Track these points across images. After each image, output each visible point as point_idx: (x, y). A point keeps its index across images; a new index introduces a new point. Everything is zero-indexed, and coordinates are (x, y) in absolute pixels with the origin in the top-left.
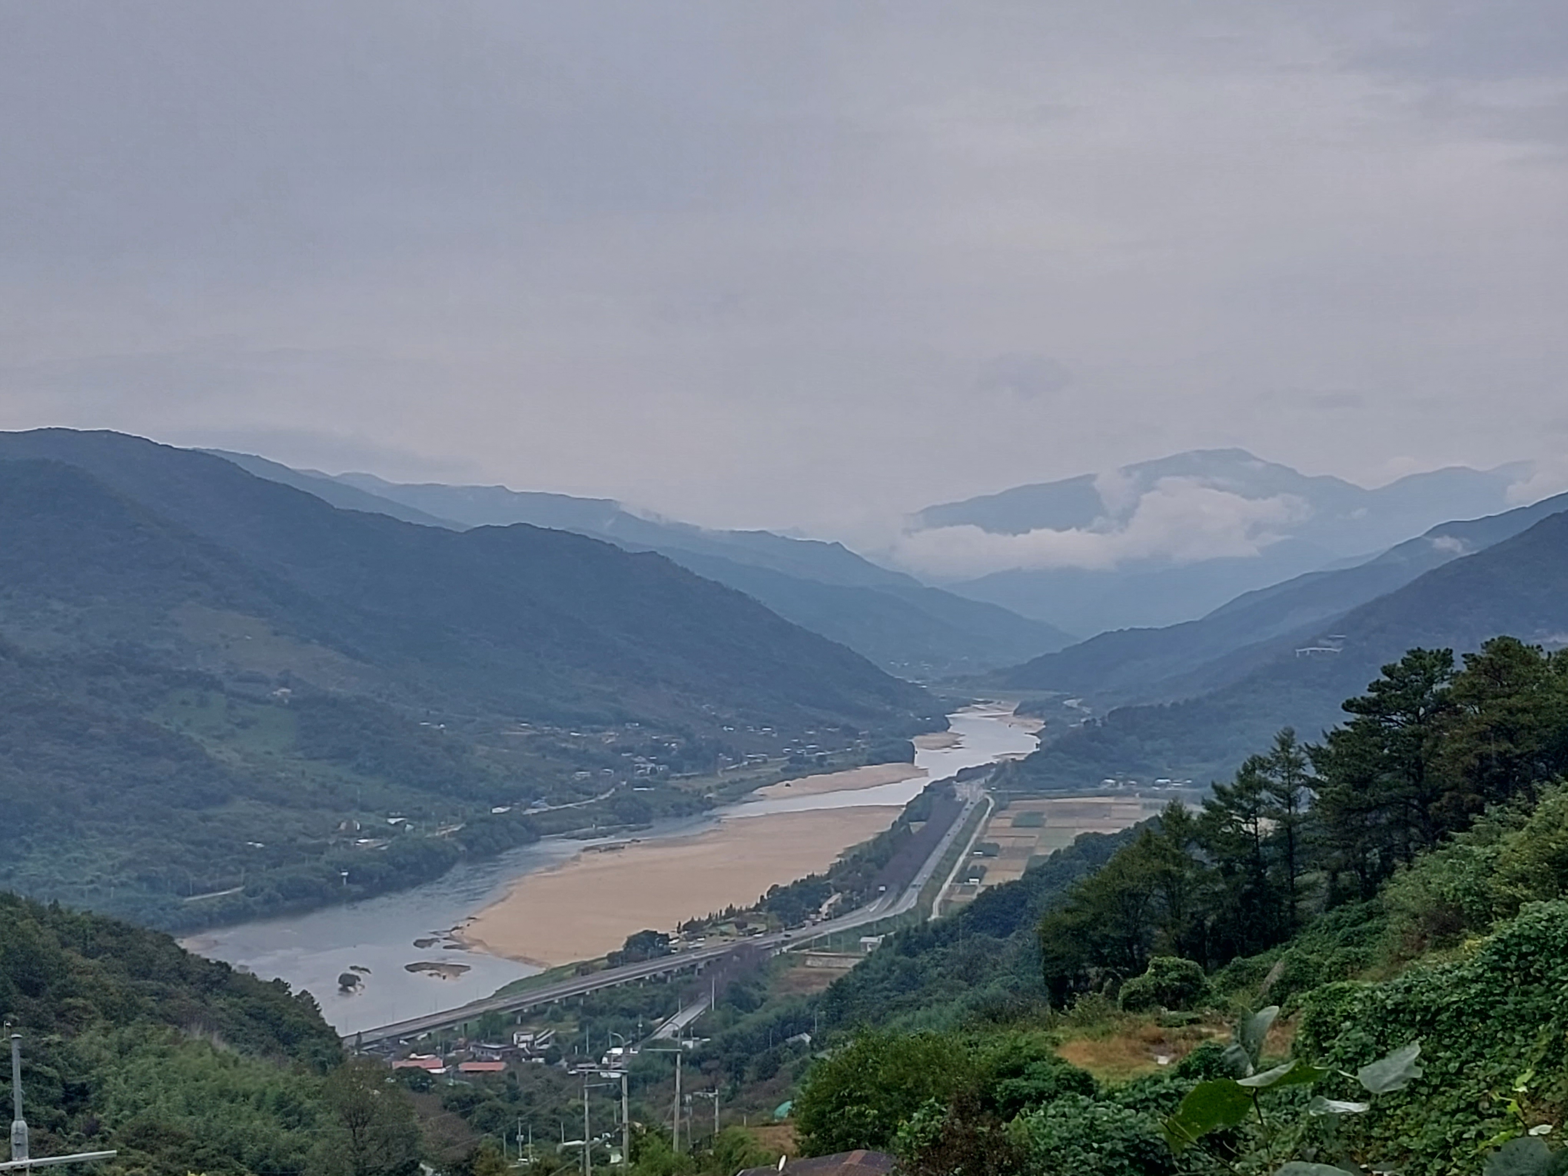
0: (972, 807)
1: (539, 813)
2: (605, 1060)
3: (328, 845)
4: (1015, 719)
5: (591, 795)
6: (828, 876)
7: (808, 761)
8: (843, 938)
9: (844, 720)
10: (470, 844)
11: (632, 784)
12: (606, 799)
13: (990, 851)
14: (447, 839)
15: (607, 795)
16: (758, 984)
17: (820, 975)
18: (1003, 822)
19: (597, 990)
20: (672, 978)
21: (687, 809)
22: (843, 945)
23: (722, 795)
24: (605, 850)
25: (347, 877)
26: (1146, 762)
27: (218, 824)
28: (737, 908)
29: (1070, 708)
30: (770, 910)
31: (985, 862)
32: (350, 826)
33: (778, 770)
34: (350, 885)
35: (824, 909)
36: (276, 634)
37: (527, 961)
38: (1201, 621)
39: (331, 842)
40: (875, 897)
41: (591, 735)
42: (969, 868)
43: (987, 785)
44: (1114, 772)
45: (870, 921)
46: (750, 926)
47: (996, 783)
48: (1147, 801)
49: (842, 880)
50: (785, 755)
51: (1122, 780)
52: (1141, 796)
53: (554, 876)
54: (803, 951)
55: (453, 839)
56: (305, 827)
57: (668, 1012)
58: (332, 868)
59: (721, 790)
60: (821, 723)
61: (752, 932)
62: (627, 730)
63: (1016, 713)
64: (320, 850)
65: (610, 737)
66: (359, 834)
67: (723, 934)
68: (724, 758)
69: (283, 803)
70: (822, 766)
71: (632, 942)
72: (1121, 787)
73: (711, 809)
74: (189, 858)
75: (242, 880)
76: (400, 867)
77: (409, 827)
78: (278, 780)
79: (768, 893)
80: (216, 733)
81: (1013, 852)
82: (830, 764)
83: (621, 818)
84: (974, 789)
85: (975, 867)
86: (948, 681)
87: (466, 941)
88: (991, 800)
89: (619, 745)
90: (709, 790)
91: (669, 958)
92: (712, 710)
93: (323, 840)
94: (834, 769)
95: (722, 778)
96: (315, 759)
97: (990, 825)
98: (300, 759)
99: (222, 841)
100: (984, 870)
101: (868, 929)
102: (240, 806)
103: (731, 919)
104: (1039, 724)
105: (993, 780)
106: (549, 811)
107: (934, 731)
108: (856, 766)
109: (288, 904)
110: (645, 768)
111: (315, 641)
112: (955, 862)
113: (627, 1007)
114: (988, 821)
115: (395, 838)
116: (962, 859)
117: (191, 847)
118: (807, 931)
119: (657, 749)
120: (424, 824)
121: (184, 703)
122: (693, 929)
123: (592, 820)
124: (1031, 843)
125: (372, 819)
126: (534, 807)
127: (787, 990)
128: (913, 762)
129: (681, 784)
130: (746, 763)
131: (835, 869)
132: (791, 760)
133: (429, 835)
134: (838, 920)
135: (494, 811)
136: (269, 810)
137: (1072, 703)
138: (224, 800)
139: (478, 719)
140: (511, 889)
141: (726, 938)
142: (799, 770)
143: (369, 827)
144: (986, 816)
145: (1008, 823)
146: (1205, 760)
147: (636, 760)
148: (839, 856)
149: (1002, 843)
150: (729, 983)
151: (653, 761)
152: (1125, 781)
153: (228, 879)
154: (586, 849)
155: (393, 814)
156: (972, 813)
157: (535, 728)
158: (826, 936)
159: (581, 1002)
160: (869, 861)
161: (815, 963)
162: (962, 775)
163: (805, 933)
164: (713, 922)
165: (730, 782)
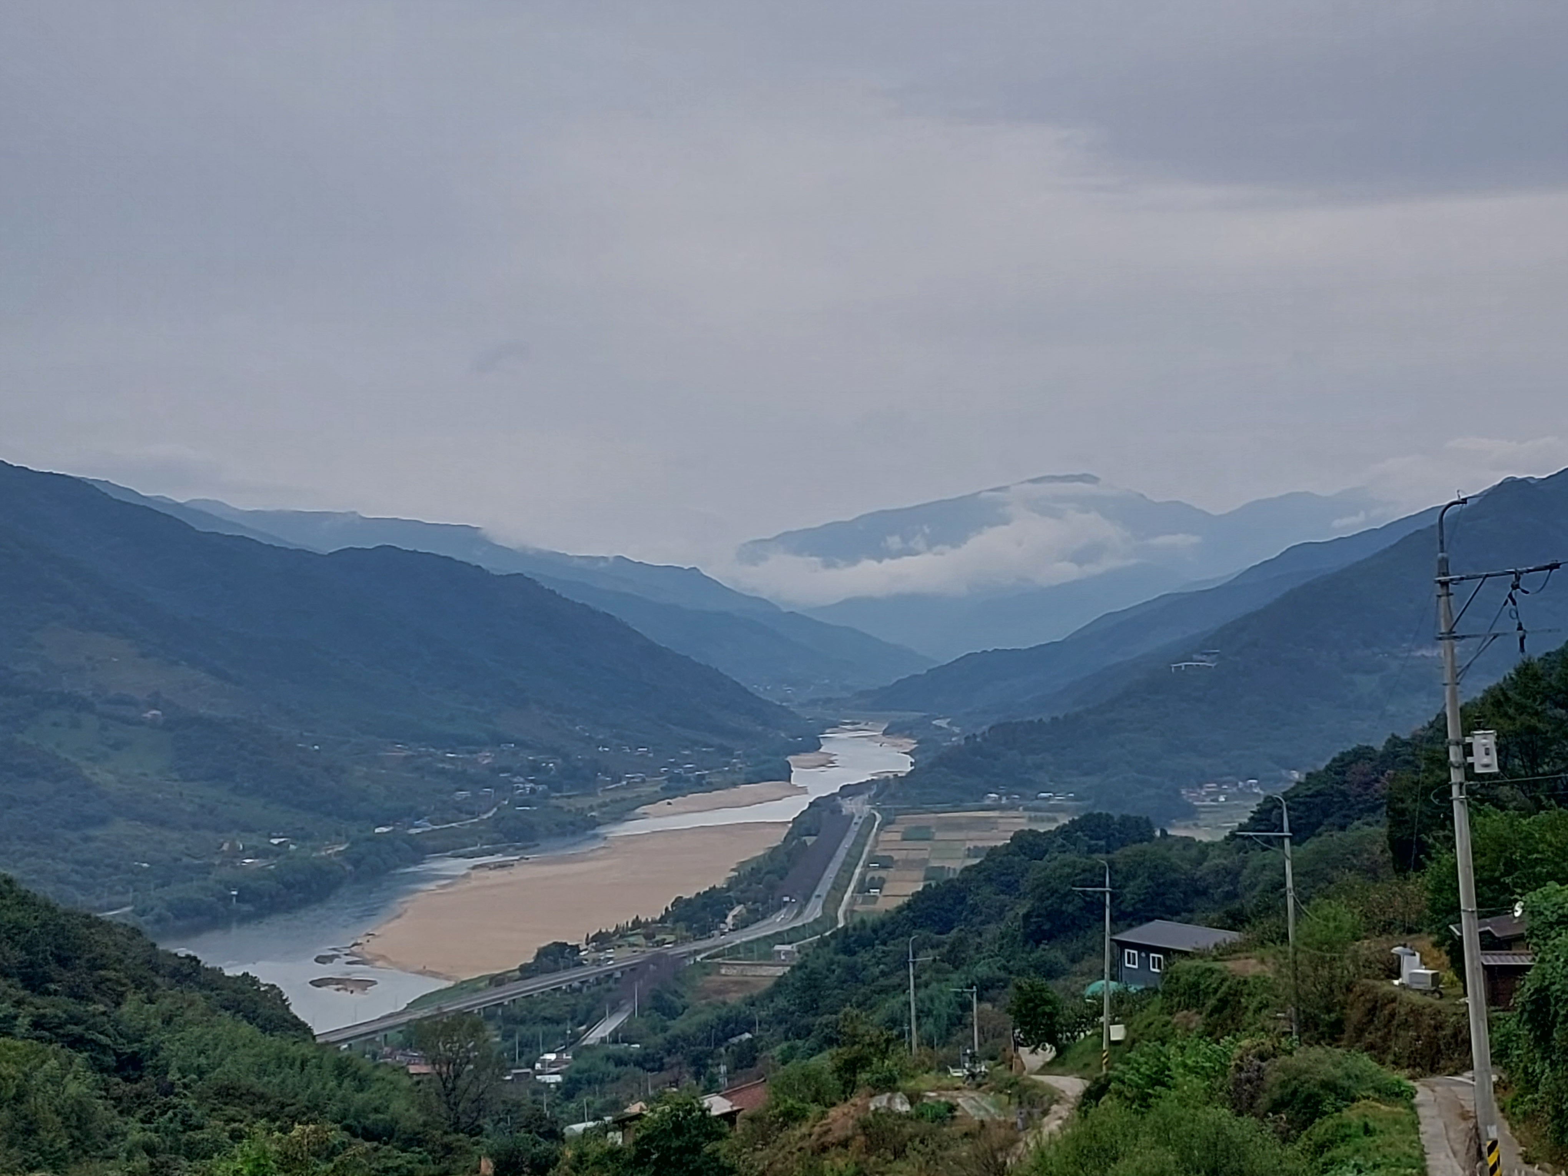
0: (861, 821)
1: (423, 832)
2: (538, 1066)
3: (214, 865)
4: (884, 739)
5: (473, 814)
6: (728, 889)
7: (688, 780)
8: (755, 946)
9: (717, 741)
10: (356, 863)
11: (514, 803)
12: (489, 818)
13: (886, 863)
14: (334, 859)
15: (490, 814)
16: (676, 992)
17: (736, 983)
18: (893, 835)
19: (514, 1000)
20: (588, 987)
21: (571, 828)
22: (756, 954)
23: (604, 813)
24: (495, 868)
25: (236, 896)
26: (1027, 776)
27: (102, 845)
28: (643, 920)
29: (940, 728)
30: (676, 921)
31: (883, 873)
32: (233, 846)
33: (658, 789)
34: (241, 905)
35: (729, 920)
36: (143, 656)
37: (435, 975)
38: (1063, 641)
39: (217, 862)
40: (779, 909)
41: (467, 756)
42: (867, 879)
43: (871, 801)
44: (997, 787)
45: (779, 929)
46: (658, 938)
47: (881, 798)
48: (1033, 814)
49: (742, 892)
50: (662, 774)
51: (1005, 795)
52: (1025, 809)
53: (449, 893)
54: (716, 960)
55: (340, 858)
56: (187, 848)
57: (591, 1019)
58: (221, 887)
59: (604, 809)
60: (696, 743)
61: (663, 942)
62: (503, 751)
63: (885, 733)
64: (206, 870)
65: (486, 758)
66: (244, 853)
67: (632, 945)
68: (602, 778)
69: (162, 824)
70: (701, 785)
71: (542, 953)
72: (1004, 801)
73: (594, 828)
74: (76, 878)
75: (130, 900)
76: (288, 886)
77: (292, 847)
78: (156, 801)
79: (673, 905)
80: (89, 755)
81: (909, 864)
82: (708, 783)
83: (505, 836)
84: (860, 805)
85: (873, 878)
86: (814, 703)
87: (368, 957)
88: (877, 815)
89: (497, 766)
90: (591, 808)
91: (583, 969)
92: (585, 731)
93: (206, 860)
94: (712, 788)
95: (602, 797)
96: (192, 780)
97: (880, 839)
98: (176, 781)
99: (107, 861)
100: (883, 881)
101: (779, 938)
102: (121, 827)
103: (638, 931)
104: (910, 744)
105: (877, 795)
106: (433, 830)
107: (806, 751)
108: (735, 785)
109: (180, 923)
110: (524, 788)
111: (183, 663)
112: (853, 873)
113: (548, 1016)
114: (877, 835)
115: (281, 857)
116: (858, 871)
117: (77, 868)
118: (717, 941)
119: (535, 768)
120: (308, 844)
121: (55, 724)
122: (601, 940)
123: (477, 839)
124: (925, 855)
125: (254, 840)
126: (417, 827)
127: (705, 998)
128: (789, 780)
129: (562, 802)
130: (624, 783)
131: (732, 883)
132: (669, 780)
133: (314, 855)
134: (746, 930)
135: (377, 830)
136: (149, 831)
137: (943, 723)
138: (103, 821)
139: (353, 740)
140: (405, 906)
141: (635, 949)
142: (679, 789)
143: (252, 848)
144: (875, 830)
145: (898, 837)
146: (1087, 774)
147: (515, 780)
148: (733, 870)
149: (896, 856)
150: (652, 990)
151: (532, 781)
152: (1008, 795)
153: (116, 899)
154: (475, 867)
155: (275, 834)
156: (862, 826)
157: (410, 749)
158: (738, 946)
159: (500, 1012)
160: (768, 873)
161: (729, 972)
162: (844, 792)
163: (716, 943)
164: (621, 933)
165: (612, 801)
